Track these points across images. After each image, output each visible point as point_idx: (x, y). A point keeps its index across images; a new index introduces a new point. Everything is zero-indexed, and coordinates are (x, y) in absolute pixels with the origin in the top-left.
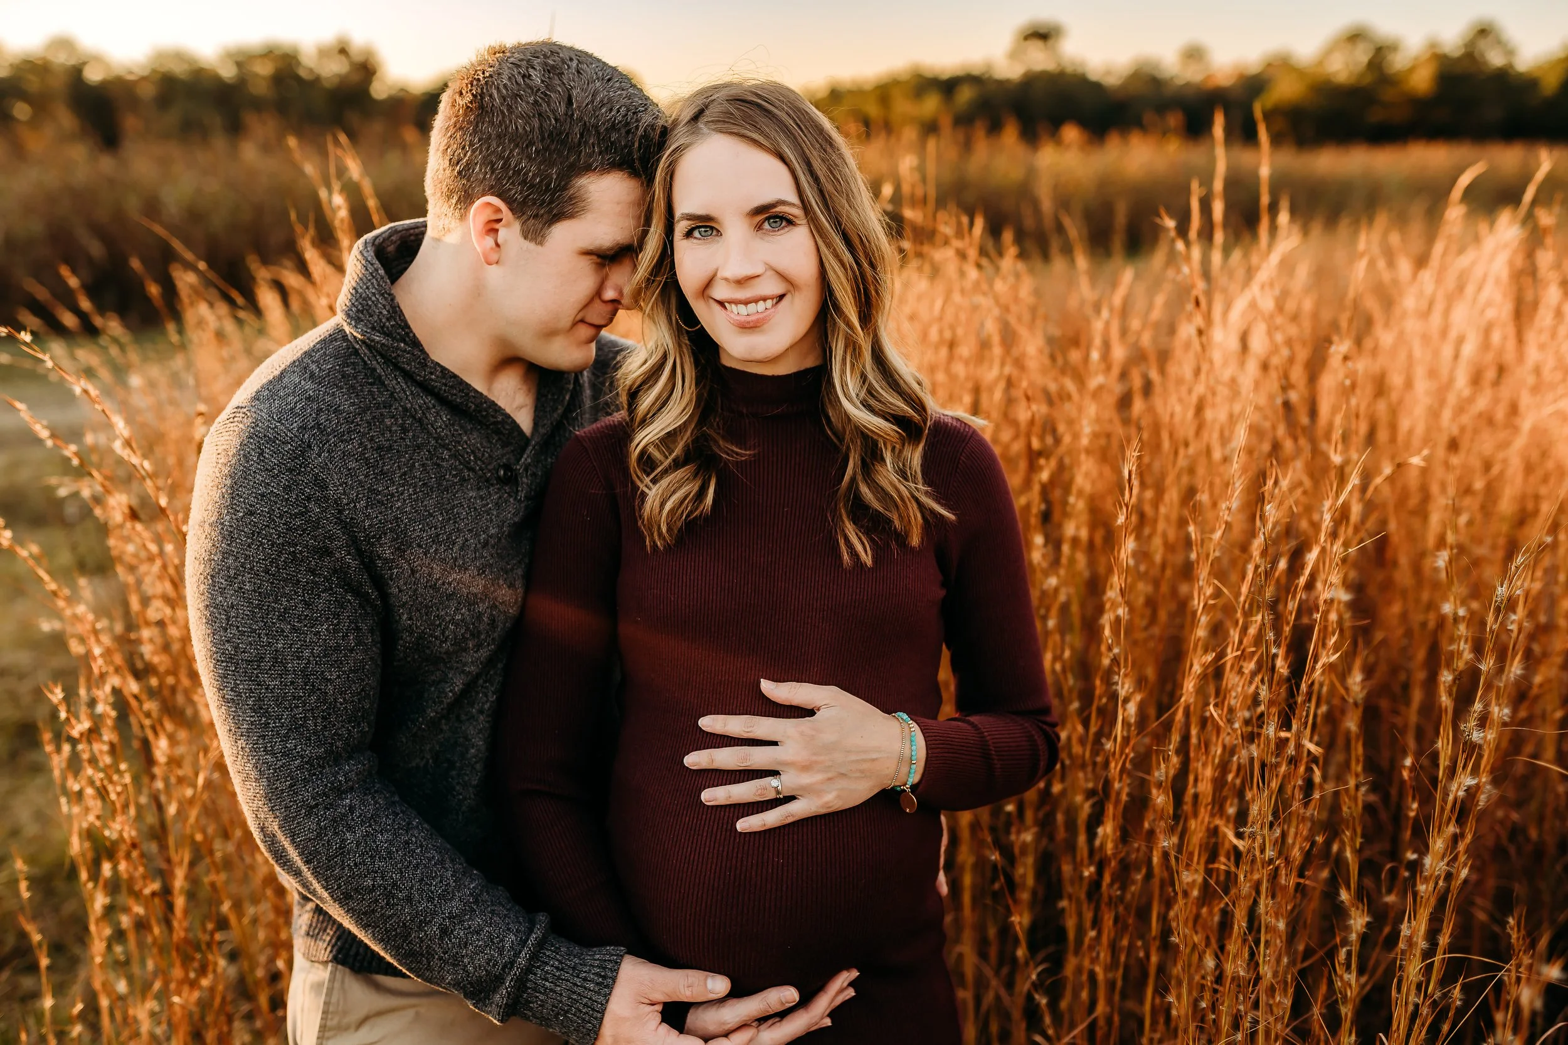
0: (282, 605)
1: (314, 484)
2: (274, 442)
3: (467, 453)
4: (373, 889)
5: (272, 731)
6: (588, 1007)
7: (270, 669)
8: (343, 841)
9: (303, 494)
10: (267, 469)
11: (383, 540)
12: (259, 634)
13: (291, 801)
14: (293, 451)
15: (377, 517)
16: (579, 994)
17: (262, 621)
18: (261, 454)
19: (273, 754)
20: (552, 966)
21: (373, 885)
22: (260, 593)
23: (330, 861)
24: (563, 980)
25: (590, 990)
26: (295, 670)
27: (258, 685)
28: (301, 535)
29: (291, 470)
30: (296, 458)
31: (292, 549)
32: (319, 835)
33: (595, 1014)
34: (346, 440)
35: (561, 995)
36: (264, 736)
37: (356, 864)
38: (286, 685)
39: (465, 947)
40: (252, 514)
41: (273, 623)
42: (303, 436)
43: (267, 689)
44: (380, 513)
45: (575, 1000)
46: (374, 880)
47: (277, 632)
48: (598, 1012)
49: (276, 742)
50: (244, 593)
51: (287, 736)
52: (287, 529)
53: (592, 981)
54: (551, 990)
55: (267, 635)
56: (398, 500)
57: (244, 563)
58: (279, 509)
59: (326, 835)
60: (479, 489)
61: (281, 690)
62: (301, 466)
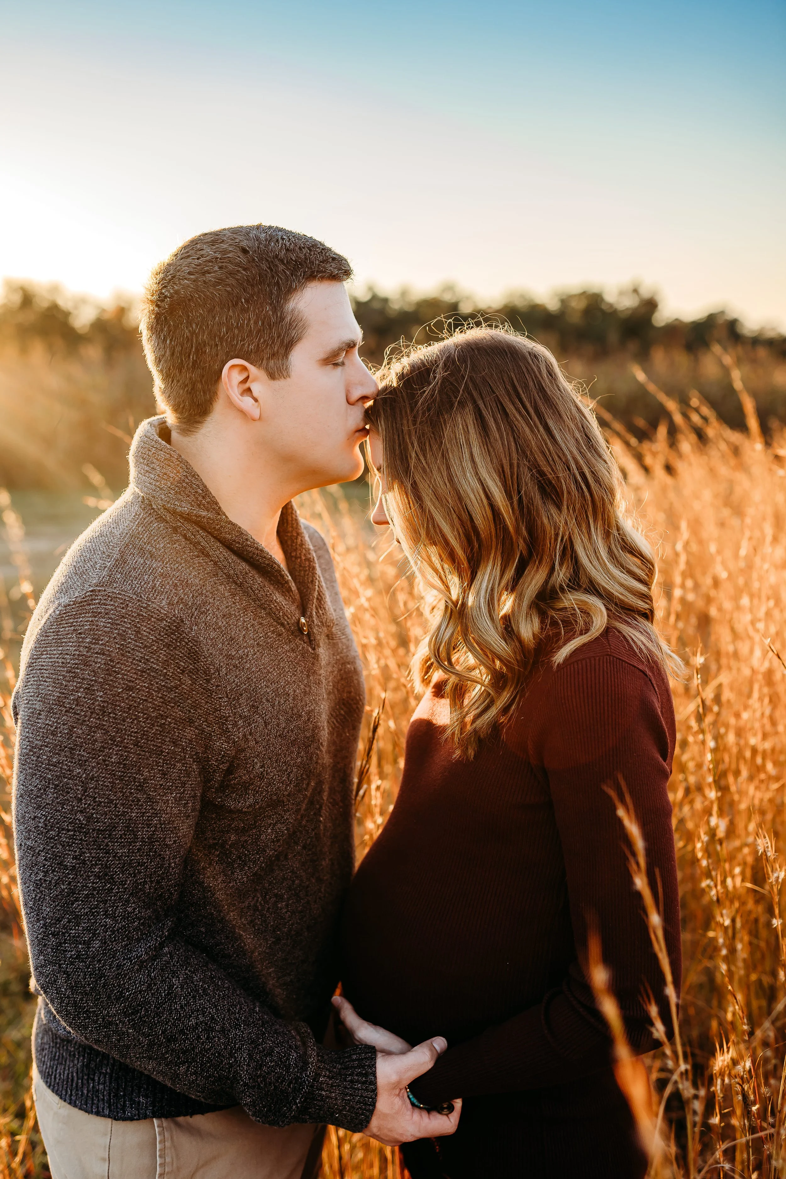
0: (142, 775)
1: (188, 658)
2: (150, 620)
3: (277, 610)
4: (195, 1028)
5: (115, 896)
6: (360, 1103)
7: (121, 838)
8: (171, 987)
9: (179, 668)
10: (146, 646)
11: (241, 701)
12: (116, 805)
13: (124, 960)
14: (169, 626)
15: (234, 681)
16: (351, 1095)
17: (121, 792)
18: (138, 632)
19: (114, 918)
20: (324, 1076)
21: (196, 1024)
22: (125, 764)
23: (158, 1008)
24: (335, 1086)
25: (359, 1089)
26: (143, 838)
27: (106, 853)
28: (173, 707)
29: (168, 646)
30: (172, 634)
31: (163, 721)
32: (149, 987)
33: (368, 1107)
34: (204, 611)
35: (336, 1099)
36: (107, 901)
37: (182, 1007)
38: (133, 852)
39: (260, 1069)
40: (130, 689)
41: (132, 793)
42: (174, 611)
43: (114, 857)
44: (236, 677)
45: (348, 1100)
46: (197, 1018)
47: (133, 801)
48: (370, 1105)
49: (117, 907)
50: (107, 765)
51: (127, 901)
52: (162, 702)
53: (358, 1081)
54: (327, 1097)
55: (123, 804)
56: (246, 662)
57: (114, 737)
58: (157, 683)
59: (155, 985)
60: (290, 642)
61: (128, 857)
62: (176, 640)
